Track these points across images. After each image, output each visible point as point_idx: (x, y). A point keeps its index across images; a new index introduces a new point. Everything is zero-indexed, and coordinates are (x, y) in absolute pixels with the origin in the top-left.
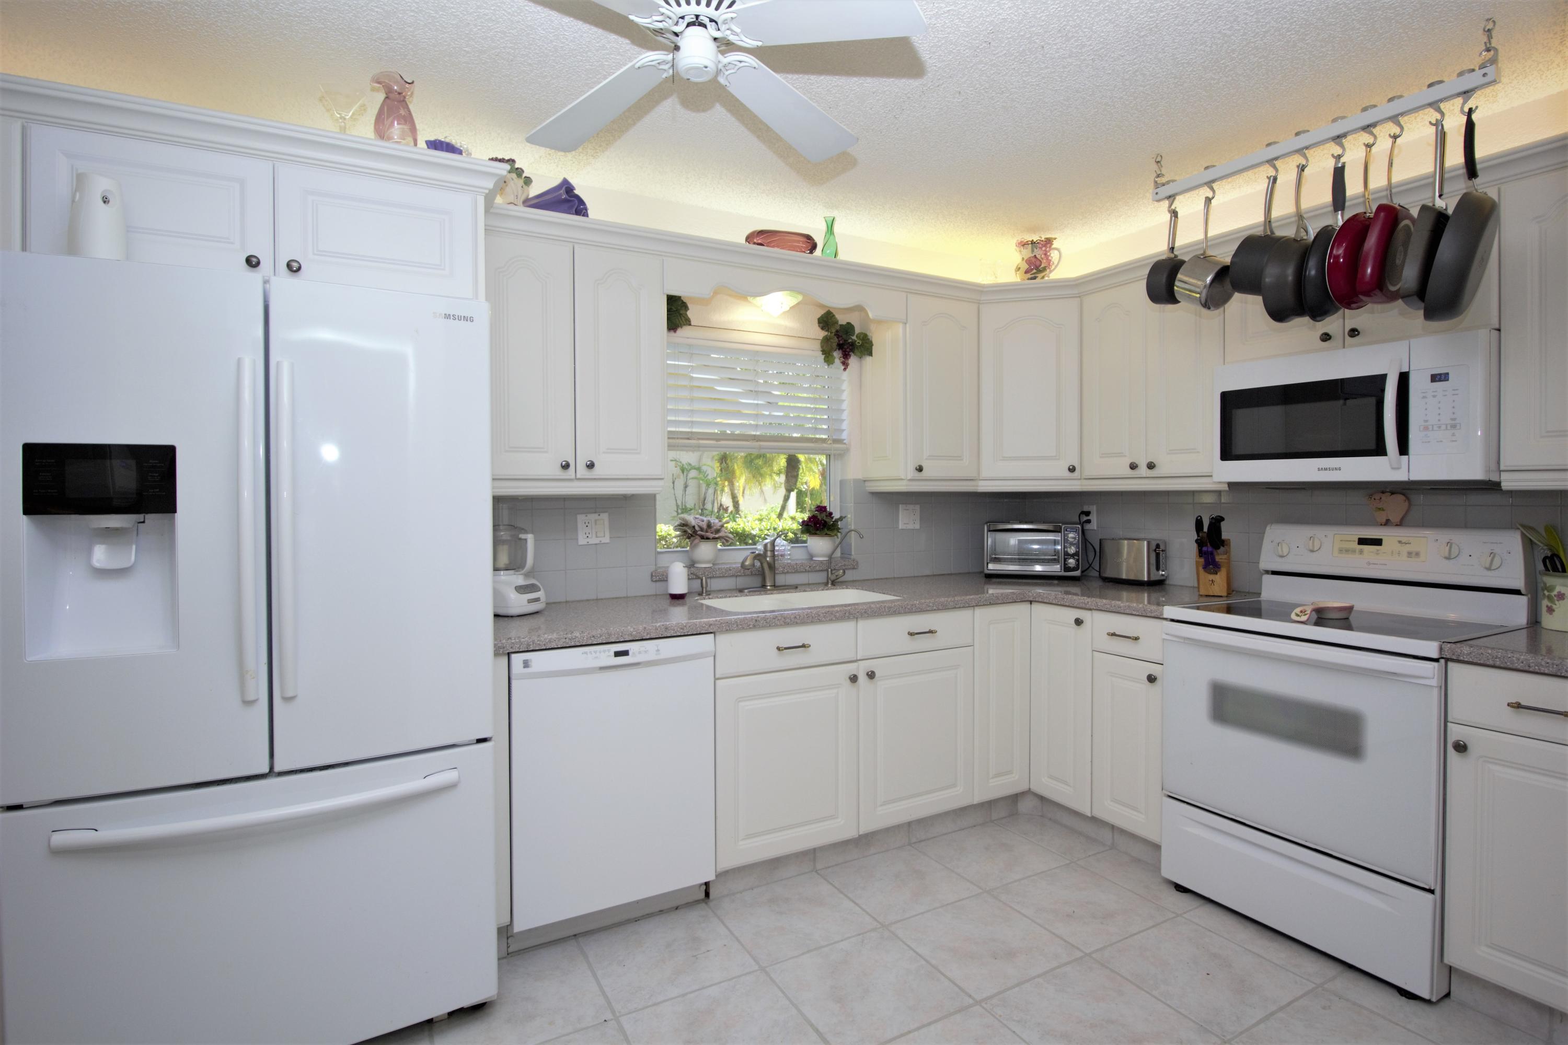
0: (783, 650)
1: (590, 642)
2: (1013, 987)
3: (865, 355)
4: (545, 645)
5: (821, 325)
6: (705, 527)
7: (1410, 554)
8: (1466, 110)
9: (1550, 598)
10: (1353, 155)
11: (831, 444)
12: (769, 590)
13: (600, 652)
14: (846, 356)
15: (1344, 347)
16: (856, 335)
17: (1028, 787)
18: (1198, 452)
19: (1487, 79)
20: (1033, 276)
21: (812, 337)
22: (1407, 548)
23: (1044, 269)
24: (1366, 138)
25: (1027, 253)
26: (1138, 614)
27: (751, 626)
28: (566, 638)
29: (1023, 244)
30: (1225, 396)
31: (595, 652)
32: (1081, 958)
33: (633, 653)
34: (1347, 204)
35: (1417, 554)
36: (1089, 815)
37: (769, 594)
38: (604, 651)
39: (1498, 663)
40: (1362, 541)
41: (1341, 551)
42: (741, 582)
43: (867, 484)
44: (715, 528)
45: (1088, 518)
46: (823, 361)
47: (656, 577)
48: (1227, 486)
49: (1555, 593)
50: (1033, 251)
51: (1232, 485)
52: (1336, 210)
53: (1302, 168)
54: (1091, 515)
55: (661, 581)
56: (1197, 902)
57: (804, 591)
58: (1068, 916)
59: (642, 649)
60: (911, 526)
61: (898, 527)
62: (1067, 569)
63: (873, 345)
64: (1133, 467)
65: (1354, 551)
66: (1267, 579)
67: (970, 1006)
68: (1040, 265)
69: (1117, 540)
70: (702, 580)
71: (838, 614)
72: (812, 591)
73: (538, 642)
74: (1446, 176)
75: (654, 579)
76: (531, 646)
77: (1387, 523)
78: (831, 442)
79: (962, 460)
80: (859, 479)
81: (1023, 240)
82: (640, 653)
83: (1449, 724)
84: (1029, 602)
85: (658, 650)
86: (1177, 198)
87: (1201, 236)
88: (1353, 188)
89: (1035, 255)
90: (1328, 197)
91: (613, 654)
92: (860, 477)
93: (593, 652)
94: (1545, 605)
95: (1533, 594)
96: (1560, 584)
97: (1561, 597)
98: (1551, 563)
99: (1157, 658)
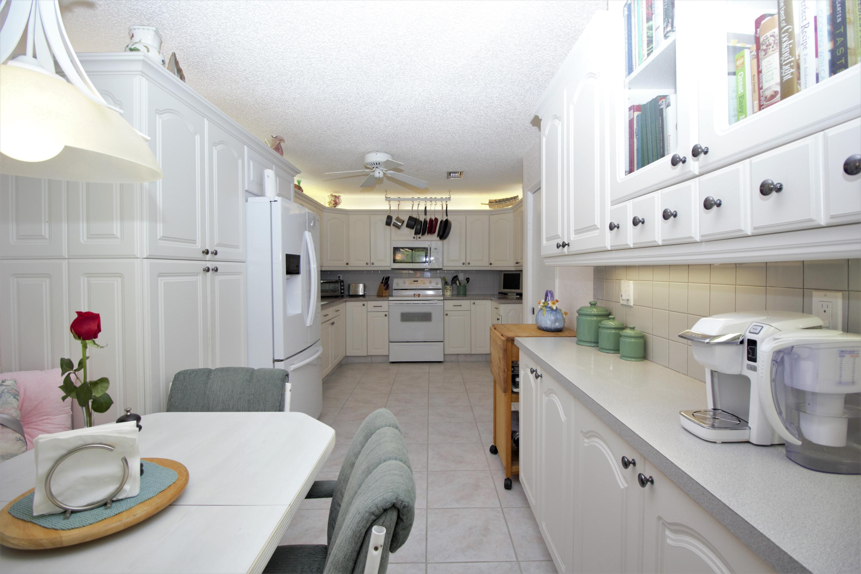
7: (423, 283)
8: (447, 204)
15: (417, 240)
17: (345, 355)
20: (335, 206)
23: (338, 205)
26: (382, 300)
29: (332, 195)
30: (394, 248)
34: (427, 215)
35: (425, 283)
36: (366, 355)
39: (451, 299)
40: (414, 281)
41: (410, 283)
45: (340, 278)
48: (391, 269)
50: (335, 199)
51: (393, 269)
52: (425, 215)
53: (418, 204)
54: (340, 276)
56: (398, 364)
62: (341, 293)
64: (366, 264)
65: (412, 283)
66: (394, 291)
68: (337, 203)
69: (352, 284)
74: (443, 215)
77: (417, 277)
83: (444, 311)
84: (346, 302)
88: (428, 212)
90: (423, 212)
94: (445, 291)
95: (444, 289)
96: (448, 287)
97: (448, 289)
98: (446, 283)
99: (387, 310)
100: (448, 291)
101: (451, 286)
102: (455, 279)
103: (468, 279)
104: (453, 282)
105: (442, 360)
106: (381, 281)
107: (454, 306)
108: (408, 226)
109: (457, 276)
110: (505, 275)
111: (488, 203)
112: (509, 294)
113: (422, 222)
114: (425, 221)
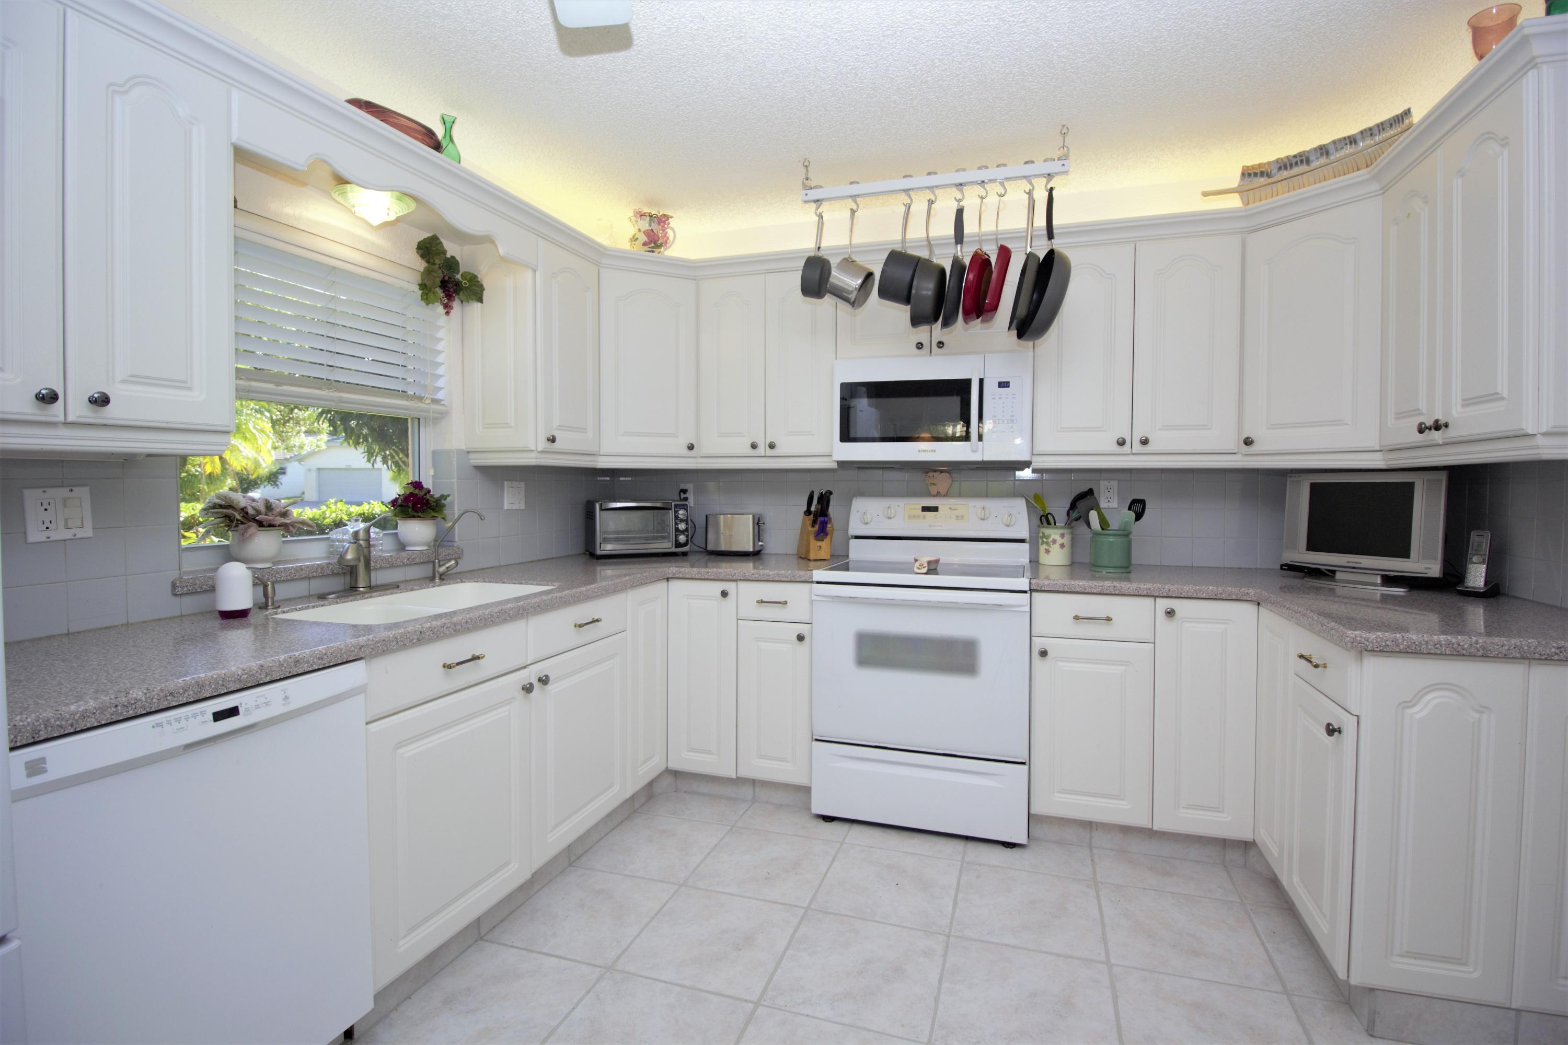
0: (454, 667)
1: (165, 704)
2: (775, 970)
3: (472, 300)
4: (72, 725)
5: (421, 252)
6: (262, 509)
7: (957, 517)
8: (1049, 187)
9: (1047, 543)
10: (971, 202)
11: (429, 404)
12: (364, 593)
13: (187, 719)
14: (449, 297)
15: (931, 355)
16: (460, 273)
17: (665, 766)
18: (813, 435)
19: (1063, 169)
20: (651, 249)
21: (407, 265)
22: (956, 513)
23: (661, 245)
24: (980, 190)
25: (645, 225)
26: (787, 580)
27: (415, 641)
28: (116, 706)
29: (640, 214)
30: (844, 386)
31: (178, 720)
32: (805, 914)
33: (247, 710)
34: (965, 240)
35: (962, 517)
36: (734, 777)
37: (367, 598)
38: (195, 716)
39: (1066, 589)
40: (925, 509)
41: (910, 517)
42: (318, 586)
43: (471, 456)
44: (278, 510)
45: (685, 496)
46: (420, 298)
47: (182, 588)
48: (836, 464)
49: (1051, 539)
50: (650, 224)
51: (842, 464)
52: (957, 243)
53: (931, 202)
54: (688, 493)
55: (192, 593)
56: (845, 827)
57: (411, 590)
58: (766, 879)
59: (262, 700)
60: (515, 507)
61: (503, 508)
62: (678, 545)
63: (484, 290)
64: (754, 446)
65: (919, 517)
66: (853, 543)
67: (754, 1011)
68: (658, 241)
69: (716, 515)
70: (265, 587)
71: (511, 612)
72: (421, 588)
73: (58, 723)
74: (1034, 233)
75: (179, 591)
76: (42, 733)
77: (938, 495)
78: (430, 401)
79: (586, 432)
80: (462, 450)
81: (640, 210)
82: (257, 707)
83: (1033, 638)
84: (666, 580)
85: (286, 698)
86: (824, 203)
87: (847, 242)
88: (970, 228)
89: (652, 229)
90: (950, 231)
91: (211, 718)
92: (463, 447)
93: (173, 722)
94: (1043, 548)
95: (1035, 542)
96: (1054, 534)
97: (1054, 542)
98: (1046, 519)
99: (806, 618)
100: (1055, 549)
101: (1065, 531)
102: (1081, 505)
103: (1140, 506)
104: (1074, 515)
105: (1021, 839)
106: (805, 509)
107: (1076, 618)
108: (885, 293)
109: (1090, 492)
110: (1316, 489)
111: (1234, 180)
112: (1339, 576)
113: (943, 271)
114: (957, 265)
